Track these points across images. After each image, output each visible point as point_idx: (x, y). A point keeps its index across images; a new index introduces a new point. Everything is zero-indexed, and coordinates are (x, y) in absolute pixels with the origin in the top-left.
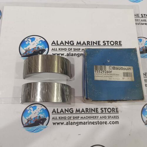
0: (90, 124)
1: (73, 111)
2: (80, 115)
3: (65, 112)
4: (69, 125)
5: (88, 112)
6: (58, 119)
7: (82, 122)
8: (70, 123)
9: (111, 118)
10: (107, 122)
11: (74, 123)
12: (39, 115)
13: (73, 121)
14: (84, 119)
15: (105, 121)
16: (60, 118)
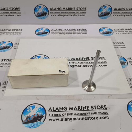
0: (83, 120)
1: (67, 109)
2: (73, 112)
3: (60, 110)
4: (64, 120)
5: (80, 109)
6: (54, 116)
7: (76, 118)
8: (65, 119)
9: (101, 114)
10: (97, 117)
11: (68, 119)
12: (37, 113)
13: (67, 117)
14: (77, 115)
15: (96, 116)
16: (56, 115)
